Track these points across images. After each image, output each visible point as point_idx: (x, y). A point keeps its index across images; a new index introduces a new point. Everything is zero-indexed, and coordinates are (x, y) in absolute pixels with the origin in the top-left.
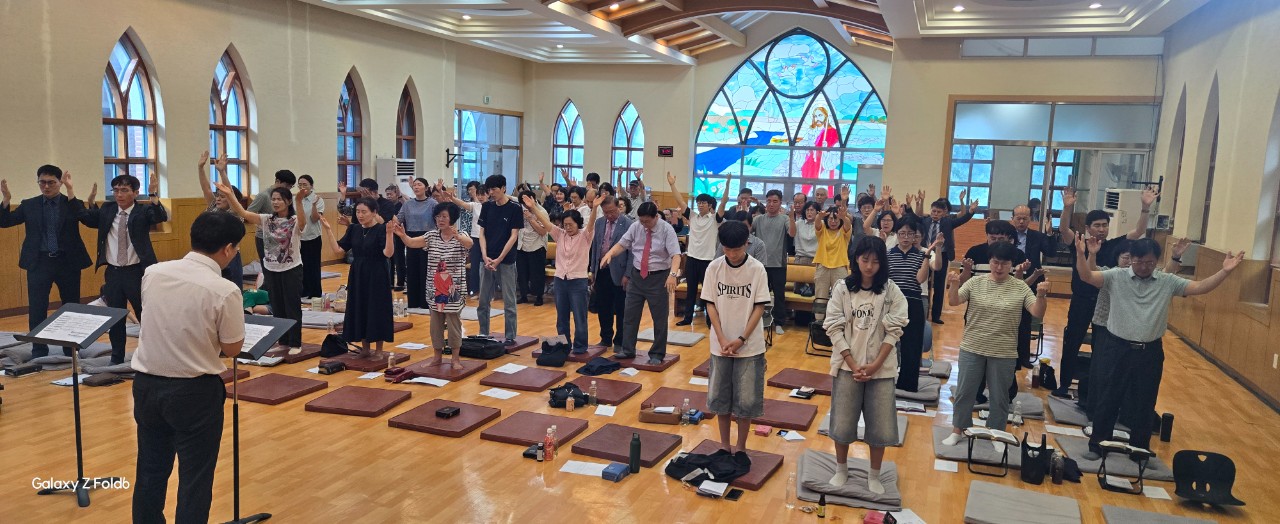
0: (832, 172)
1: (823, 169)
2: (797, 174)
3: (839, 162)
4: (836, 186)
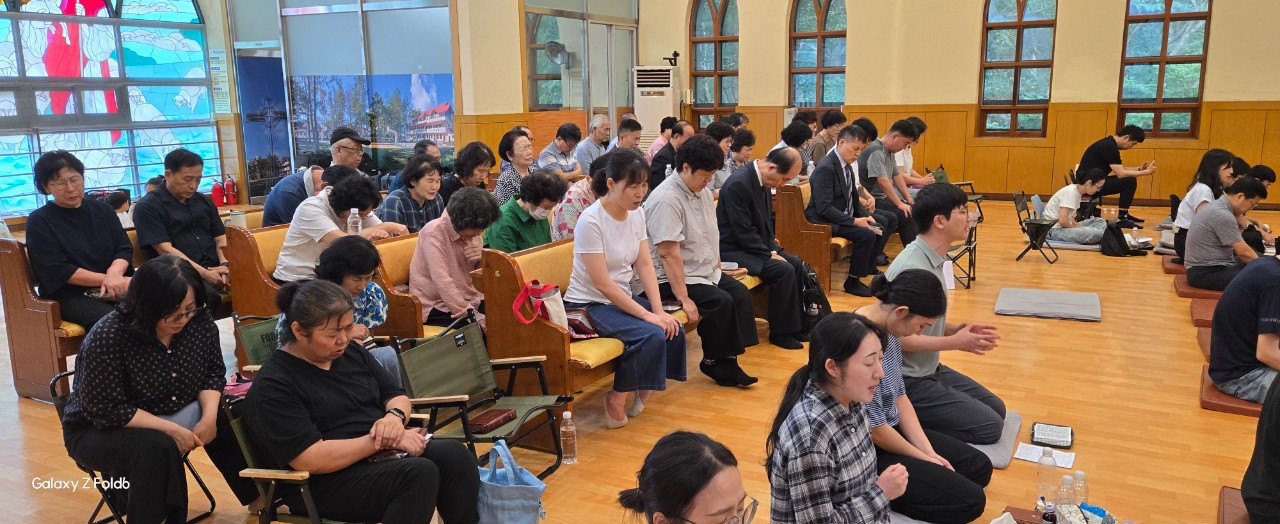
0: (104, 65)
1: (86, 60)
2: (37, 70)
3: (113, 46)
4: (118, 92)
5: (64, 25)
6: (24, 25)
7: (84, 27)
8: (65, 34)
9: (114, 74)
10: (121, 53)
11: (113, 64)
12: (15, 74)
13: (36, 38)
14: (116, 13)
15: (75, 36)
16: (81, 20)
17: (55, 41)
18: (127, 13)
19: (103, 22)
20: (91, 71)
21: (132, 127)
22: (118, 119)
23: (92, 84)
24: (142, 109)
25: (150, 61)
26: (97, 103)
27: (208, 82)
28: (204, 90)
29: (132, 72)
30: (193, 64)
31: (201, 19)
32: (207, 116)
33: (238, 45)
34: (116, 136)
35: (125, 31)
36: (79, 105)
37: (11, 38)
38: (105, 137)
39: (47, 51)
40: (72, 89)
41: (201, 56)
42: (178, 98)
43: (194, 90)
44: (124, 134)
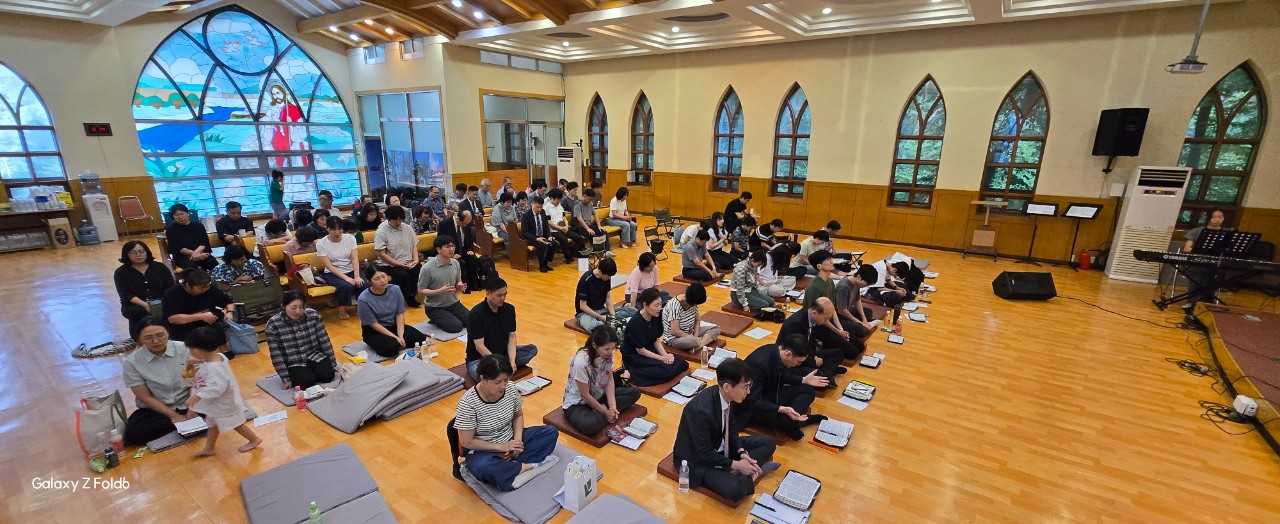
3: (305, 135)
4: (309, 156)
5: (281, 126)
6: (260, 127)
7: (291, 127)
8: (282, 130)
9: (307, 148)
10: (309, 139)
11: (306, 144)
12: (257, 149)
13: (268, 133)
14: (307, 121)
15: (287, 131)
16: (290, 124)
17: (277, 134)
18: (312, 120)
19: (300, 124)
20: (295, 147)
21: (316, 173)
22: (309, 169)
23: (295, 153)
24: (321, 164)
25: (324, 142)
26: (298, 162)
27: (354, 151)
28: (352, 155)
29: (316, 147)
30: (348, 143)
31: (351, 122)
32: (355, 167)
33: (366, 134)
34: (308, 177)
35: (311, 128)
36: (290, 163)
37: (255, 133)
38: (303, 178)
39: (274, 139)
40: (286, 156)
41: (350, 139)
42: (339, 159)
43: (347, 155)
44: (312, 177)
